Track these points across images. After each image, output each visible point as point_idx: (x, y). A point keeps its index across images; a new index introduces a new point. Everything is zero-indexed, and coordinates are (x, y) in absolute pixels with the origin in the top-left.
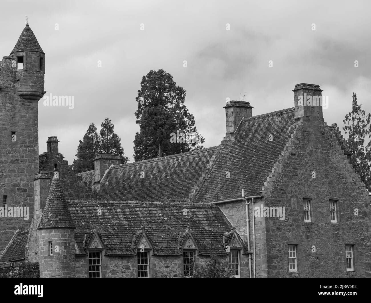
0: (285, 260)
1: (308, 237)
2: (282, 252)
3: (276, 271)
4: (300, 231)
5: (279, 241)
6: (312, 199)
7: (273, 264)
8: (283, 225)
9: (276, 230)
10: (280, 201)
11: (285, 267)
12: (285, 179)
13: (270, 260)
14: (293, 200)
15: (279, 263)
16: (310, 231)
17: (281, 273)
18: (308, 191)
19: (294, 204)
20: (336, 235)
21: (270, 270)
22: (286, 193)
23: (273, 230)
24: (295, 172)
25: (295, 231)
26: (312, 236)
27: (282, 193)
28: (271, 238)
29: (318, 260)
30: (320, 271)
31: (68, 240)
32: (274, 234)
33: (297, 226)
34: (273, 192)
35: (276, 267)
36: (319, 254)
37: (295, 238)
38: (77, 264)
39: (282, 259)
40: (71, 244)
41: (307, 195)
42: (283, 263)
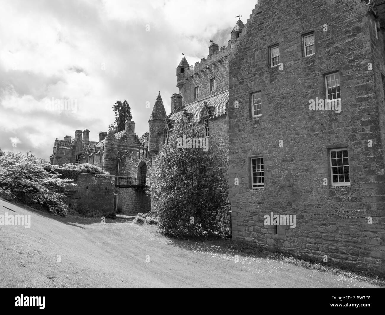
0: (246, 108)
1: (271, 81)
2: (244, 101)
3: (236, 120)
4: (264, 77)
5: (240, 93)
6: (279, 43)
7: (235, 114)
8: (245, 78)
9: (238, 85)
10: (243, 59)
11: (246, 114)
12: (250, 38)
13: (231, 111)
14: (256, 53)
15: (240, 112)
16: (275, 75)
17: (241, 120)
18: (274, 38)
19: (257, 55)
20: (309, 68)
21: (230, 120)
22: (249, 50)
23: (236, 86)
24: (260, 27)
25: (257, 80)
26: (277, 78)
27: (246, 51)
28: (234, 92)
29: (284, 100)
30: (286, 110)
31: (152, 127)
32: (236, 88)
33: (260, 74)
34: (237, 54)
35: (236, 116)
36: (285, 94)
37: (258, 86)
38: (160, 139)
39: (243, 108)
40: (153, 129)
41: (273, 41)
42: (244, 111)
